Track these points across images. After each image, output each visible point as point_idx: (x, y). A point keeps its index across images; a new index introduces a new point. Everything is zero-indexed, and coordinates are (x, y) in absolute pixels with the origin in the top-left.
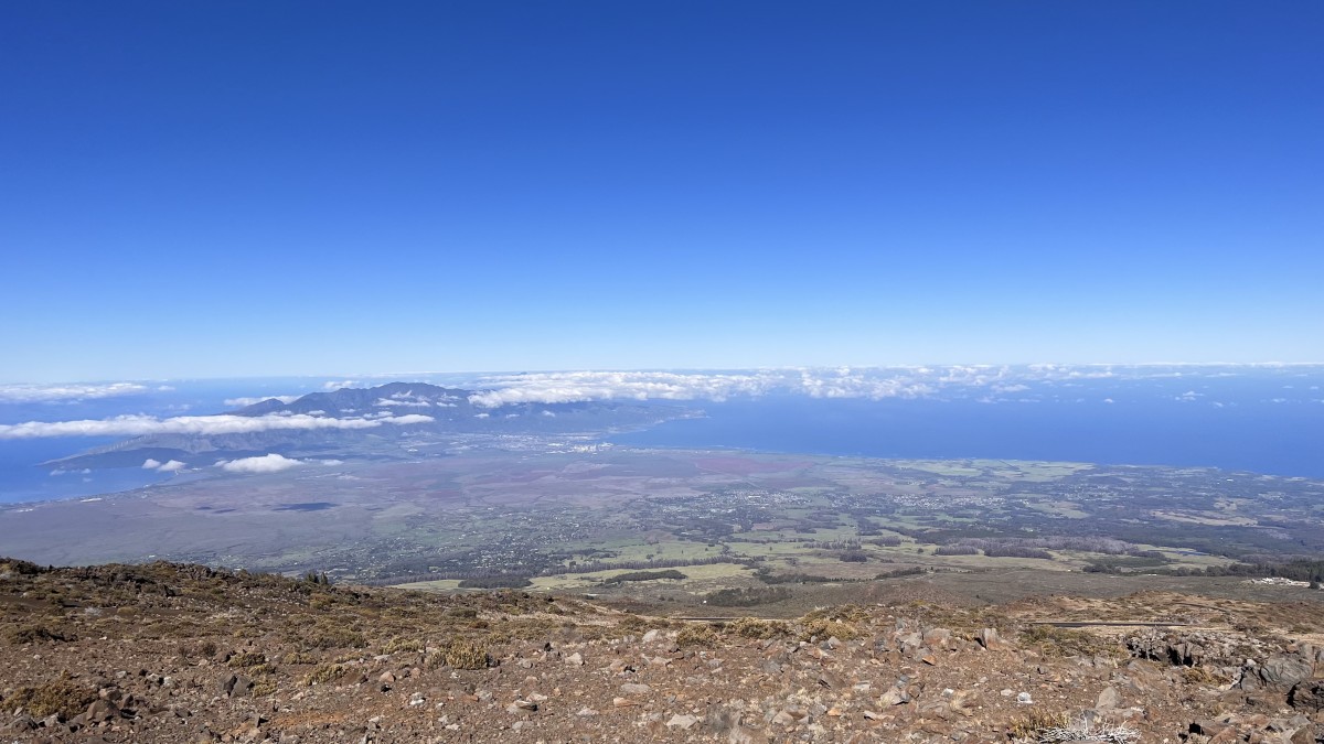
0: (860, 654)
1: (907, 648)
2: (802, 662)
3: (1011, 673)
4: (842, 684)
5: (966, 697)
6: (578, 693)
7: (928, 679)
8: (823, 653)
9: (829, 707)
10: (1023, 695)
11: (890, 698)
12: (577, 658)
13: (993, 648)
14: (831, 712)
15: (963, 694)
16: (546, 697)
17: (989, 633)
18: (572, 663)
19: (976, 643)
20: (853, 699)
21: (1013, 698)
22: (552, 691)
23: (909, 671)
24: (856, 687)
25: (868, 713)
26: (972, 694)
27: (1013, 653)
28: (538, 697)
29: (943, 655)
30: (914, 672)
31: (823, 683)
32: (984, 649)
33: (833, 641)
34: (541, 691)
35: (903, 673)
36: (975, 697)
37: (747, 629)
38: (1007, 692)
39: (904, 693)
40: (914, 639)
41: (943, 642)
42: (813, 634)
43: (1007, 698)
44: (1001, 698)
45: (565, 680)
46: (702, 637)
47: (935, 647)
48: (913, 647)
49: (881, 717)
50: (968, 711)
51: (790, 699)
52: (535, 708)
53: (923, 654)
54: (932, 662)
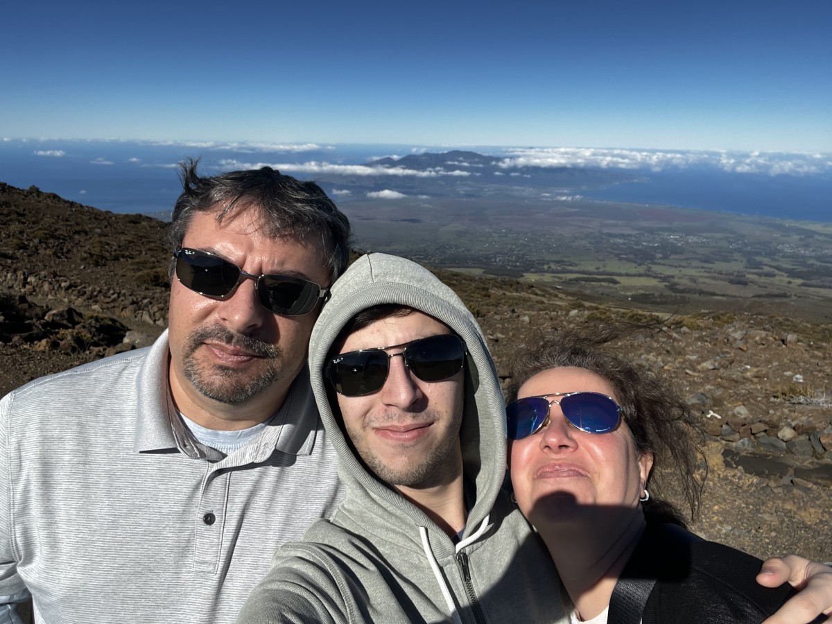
0: (701, 339)
1: (731, 339)
2: (660, 339)
3: (797, 363)
4: (680, 353)
5: (757, 372)
6: (522, 336)
7: (738, 358)
8: (675, 335)
9: (666, 365)
10: (798, 376)
11: (707, 365)
12: (526, 319)
13: (791, 346)
14: (666, 368)
15: (755, 370)
16: (504, 336)
17: (791, 337)
18: (523, 321)
19: (781, 342)
20: (683, 363)
21: (791, 377)
22: (508, 334)
23: (727, 352)
24: (688, 357)
25: (688, 371)
26: (762, 370)
27: (804, 352)
28: (500, 335)
29: (754, 346)
30: (730, 353)
31: (668, 351)
32: (784, 346)
33: (684, 329)
34: (502, 333)
35: (723, 353)
36: (763, 373)
37: (633, 316)
38: (788, 373)
39: (717, 364)
40: (738, 335)
41: (757, 338)
42: (673, 324)
43: (788, 377)
44: (782, 376)
45: (517, 329)
46: (603, 317)
47: (750, 341)
48: (735, 339)
49: (696, 374)
50: (756, 380)
51: (643, 357)
52: (497, 341)
53: (740, 344)
54: (745, 349)
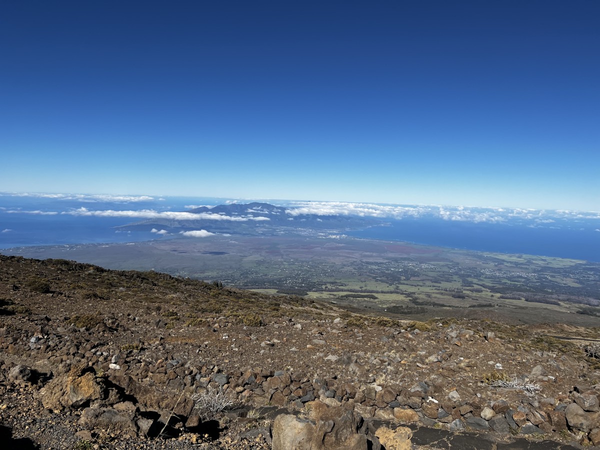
0: (429, 338)
1: (449, 337)
2: (400, 339)
3: (497, 354)
4: (413, 350)
5: (469, 362)
6: (294, 341)
7: (455, 352)
8: (410, 336)
9: (402, 360)
10: (498, 364)
11: (433, 358)
12: (299, 326)
13: (491, 342)
14: (402, 362)
15: (467, 361)
16: (279, 341)
17: (490, 334)
18: (297, 328)
19: (484, 339)
20: (416, 357)
21: (494, 365)
22: (283, 339)
23: (447, 348)
24: (418, 352)
25: (418, 364)
26: (472, 361)
27: (501, 345)
28: (276, 341)
29: (466, 343)
30: (449, 348)
31: (404, 349)
32: (487, 341)
33: (416, 331)
34: (278, 339)
35: (444, 348)
36: (473, 363)
37: (381, 322)
38: (491, 363)
39: (439, 357)
40: (454, 334)
41: (467, 336)
42: (409, 327)
43: (491, 365)
44: (487, 365)
45: (291, 335)
46: (358, 323)
47: (463, 338)
48: (452, 337)
49: (424, 366)
50: (468, 369)
51: (385, 354)
52: (273, 345)
53: (456, 341)
54: (459, 345)
